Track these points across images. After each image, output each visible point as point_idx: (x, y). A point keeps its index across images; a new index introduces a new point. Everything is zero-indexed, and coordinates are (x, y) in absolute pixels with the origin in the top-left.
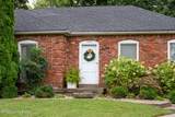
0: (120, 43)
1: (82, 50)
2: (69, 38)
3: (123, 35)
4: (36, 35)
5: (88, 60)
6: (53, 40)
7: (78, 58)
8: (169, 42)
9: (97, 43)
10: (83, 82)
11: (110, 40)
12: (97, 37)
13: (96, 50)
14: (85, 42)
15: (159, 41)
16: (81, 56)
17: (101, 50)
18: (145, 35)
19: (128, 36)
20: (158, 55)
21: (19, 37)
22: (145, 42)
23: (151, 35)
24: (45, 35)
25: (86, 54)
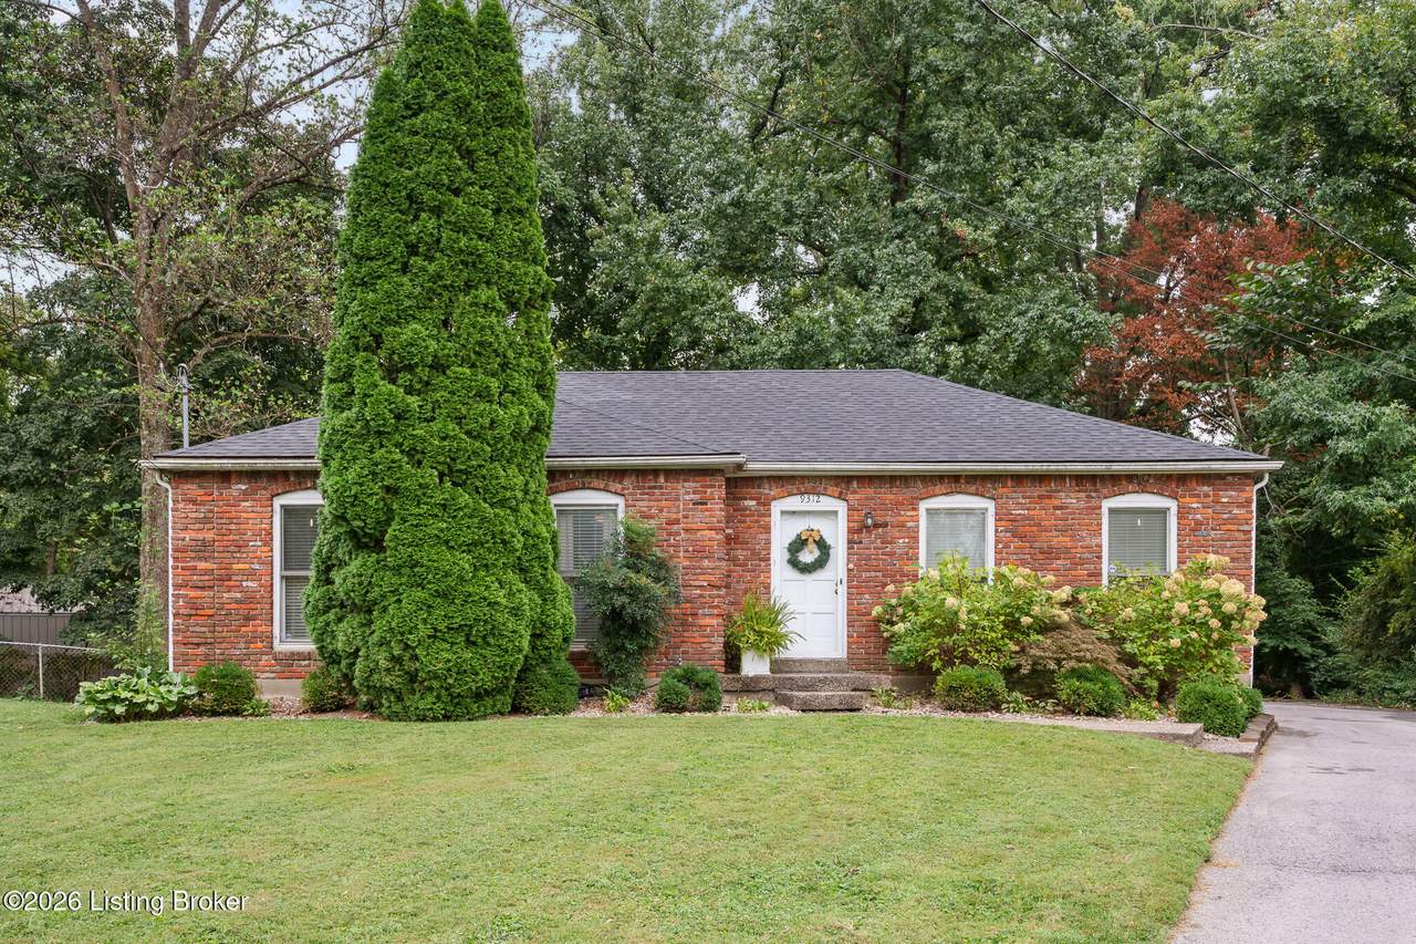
0: (924, 506)
1: (782, 532)
2: (739, 483)
3: (940, 478)
4: (619, 473)
5: (806, 569)
6: (686, 491)
7: (767, 559)
8: (1107, 504)
9: (841, 507)
10: (795, 651)
11: (888, 495)
12: (842, 483)
13: (836, 533)
14: (794, 503)
15: (1072, 499)
16: (778, 554)
17: (856, 532)
18: (1019, 479)
19: (955, 481)
20: (1064, 552)
21: (560, 477)
22: (1020, 503)
23: (1041, 478)
24: (655, 472)
25: (798, 545)
